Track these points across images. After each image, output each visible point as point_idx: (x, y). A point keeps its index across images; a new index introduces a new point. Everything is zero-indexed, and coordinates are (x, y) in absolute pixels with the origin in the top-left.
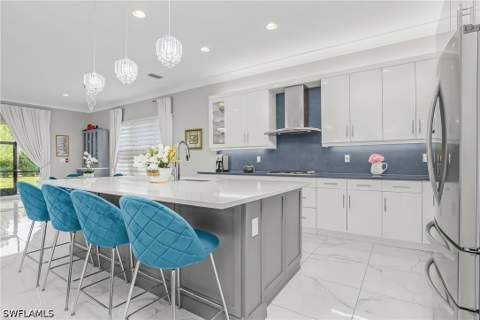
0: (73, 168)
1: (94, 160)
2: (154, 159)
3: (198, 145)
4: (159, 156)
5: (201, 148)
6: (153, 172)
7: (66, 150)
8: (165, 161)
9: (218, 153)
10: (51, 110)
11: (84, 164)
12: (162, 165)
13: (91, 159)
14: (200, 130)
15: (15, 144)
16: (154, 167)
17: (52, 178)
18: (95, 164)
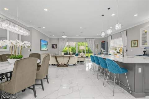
0: (99, 52)
1: (104, 50)
2: (116, 51)
3: (136, 46)
4: (117, 50)
5: (137, 47)
6: (116, 54)
7: (98, 48)
8: (119, 52)
9: (145, 48)
10: (95, 38)
11: (102, 51)
12: (118, 53)
13: (103, 50)
14: (137, 40)
15: (88, 46)
16: (116, 53)
17: (95, 54)
18: (104, 51)
